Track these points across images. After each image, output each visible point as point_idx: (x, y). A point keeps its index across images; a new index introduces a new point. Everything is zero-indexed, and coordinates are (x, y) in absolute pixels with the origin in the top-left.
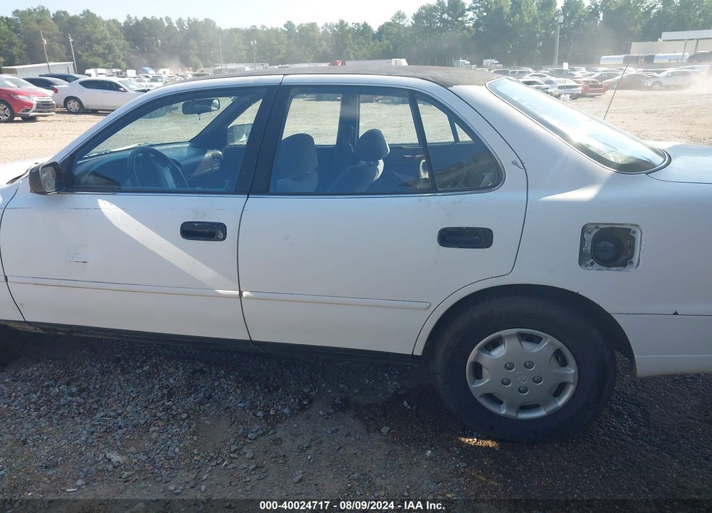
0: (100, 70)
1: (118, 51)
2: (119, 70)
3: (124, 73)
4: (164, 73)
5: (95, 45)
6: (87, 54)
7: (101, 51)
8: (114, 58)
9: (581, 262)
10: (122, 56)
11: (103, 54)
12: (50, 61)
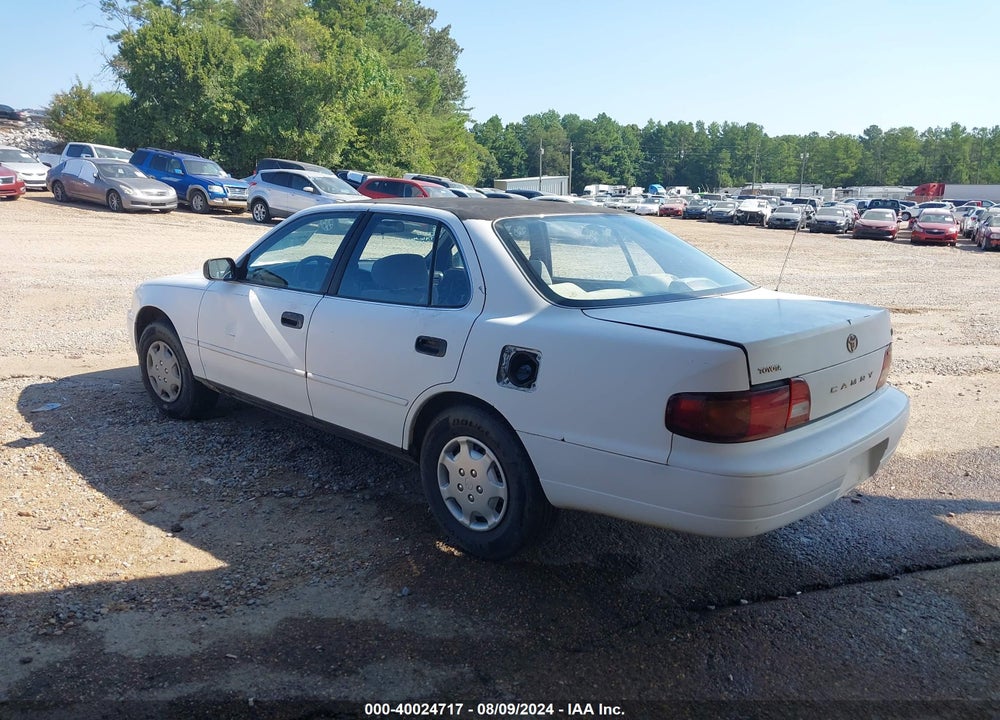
0: (602, 187)
1: (628, 163)
2: (624, 187)
3: (627, 191)
4: (679, 192)
5: (604, 156)
6: (593, 166)
7: (609, 163)
8: (622, 173)
9: (499, 379)
10: (632, 170)
11: (611, 166)
12: (544, 174)
